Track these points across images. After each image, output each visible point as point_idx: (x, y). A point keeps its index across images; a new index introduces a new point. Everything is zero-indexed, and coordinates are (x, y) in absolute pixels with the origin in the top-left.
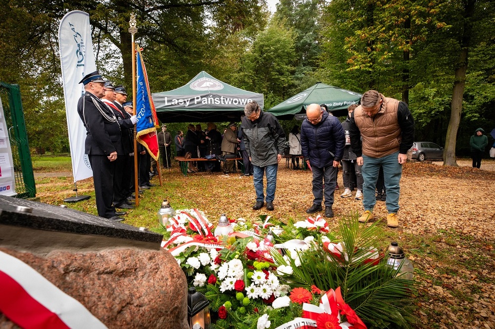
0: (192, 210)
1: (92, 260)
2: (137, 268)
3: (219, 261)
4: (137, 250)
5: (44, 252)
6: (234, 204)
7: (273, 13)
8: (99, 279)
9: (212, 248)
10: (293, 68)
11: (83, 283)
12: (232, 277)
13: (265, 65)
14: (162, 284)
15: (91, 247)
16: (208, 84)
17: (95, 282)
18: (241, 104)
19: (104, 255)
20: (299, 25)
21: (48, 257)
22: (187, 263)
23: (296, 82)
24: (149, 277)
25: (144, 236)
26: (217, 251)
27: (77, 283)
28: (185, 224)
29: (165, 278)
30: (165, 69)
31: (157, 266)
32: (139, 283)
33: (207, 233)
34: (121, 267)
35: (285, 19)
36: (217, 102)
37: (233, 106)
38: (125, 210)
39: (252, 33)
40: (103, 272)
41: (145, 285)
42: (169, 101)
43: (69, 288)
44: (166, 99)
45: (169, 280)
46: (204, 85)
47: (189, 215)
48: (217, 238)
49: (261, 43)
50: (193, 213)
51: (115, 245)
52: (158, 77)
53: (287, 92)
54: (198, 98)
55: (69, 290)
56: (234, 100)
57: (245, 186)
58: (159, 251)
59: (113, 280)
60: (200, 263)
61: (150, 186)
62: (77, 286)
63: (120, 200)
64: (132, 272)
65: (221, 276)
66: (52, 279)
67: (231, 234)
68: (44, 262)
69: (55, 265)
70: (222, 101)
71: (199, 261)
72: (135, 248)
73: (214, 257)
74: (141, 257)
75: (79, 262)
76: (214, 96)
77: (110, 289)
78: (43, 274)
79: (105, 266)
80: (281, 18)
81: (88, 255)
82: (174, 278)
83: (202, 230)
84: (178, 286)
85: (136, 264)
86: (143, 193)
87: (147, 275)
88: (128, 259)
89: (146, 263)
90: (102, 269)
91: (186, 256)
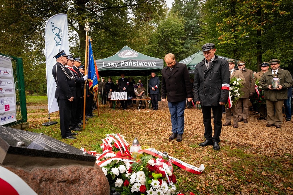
0: (116, 134)
1: (55, 174)
2: (80, 179)
3: (131, 171)
4: (81, 166)
5: (29, 169)
6: (143, 130)
7: (170, 9)
8: (58, 186)
9: (127, 161)
10: (183, 42)
11: (49, 188)
12: (138, 183)
13: (165, 39)
14: (94, 189)
15: (55, 165)
16: (129, 54)
17: (56, 188)
18: (149, 66)
19: (62, 170)
20: (187, 15)
21: (32, 172)
22: (111, 171)
23: (185, 50)
24: (86, 184)
25: (85, 158)
26: (130, 164)
27: (46, 189)
28: (112, 144)
29: (96, 185)
30: (104, 45)
31: (92, 177)
32: (81, 188)
33: (125, 150)
34: (71, 178)
35: (178, 12)
36: (134, 65)
37: (144, 67)
38: (77, 132)
39: (157, 20)
40: (61, 181)
41: (84, 190)
42: (105, 64)
43: (42, 192)
44: (104, 63)
45: (99, 187)
46: (126, 54)
47: (114, 137)
48: (131, 154)
49: (163, 27)
50: (117, 137)
51: (68, 164)
52: (100, 50)
53: (179, 56)
54: (122, 62)
55: (42, 193)
56: (145, 63)
57: (151, 118)
58: (93, 167)
59: (66, 187)
60: (119, 172)
61: (93, 116)
62: (46, 191)
63: (74, 126)
64: (77, 181)
65: (132, 181)
66: (33, 187)
67: (140, 151)
68: (29, 175)
69: (35, 177)
70: (137, 64)
71: (119, 170)
72: (79, 165)
73: (128, 168)
74: (83, 171)
75: (48, 175)
76: (132, 61)
77: (64, 192)
78: (28, 184)
79: (62, 177)
80: (175, 11)
81: (53, 170)
82: (101, 185)
83: (122, 148)
84: (104, 191)
85: (80, 176)
86: (88, 121)
87: (86, 183)
88: (75, 173)
89: (85, 175)
90: (60, 179)
91: (111, 167)
